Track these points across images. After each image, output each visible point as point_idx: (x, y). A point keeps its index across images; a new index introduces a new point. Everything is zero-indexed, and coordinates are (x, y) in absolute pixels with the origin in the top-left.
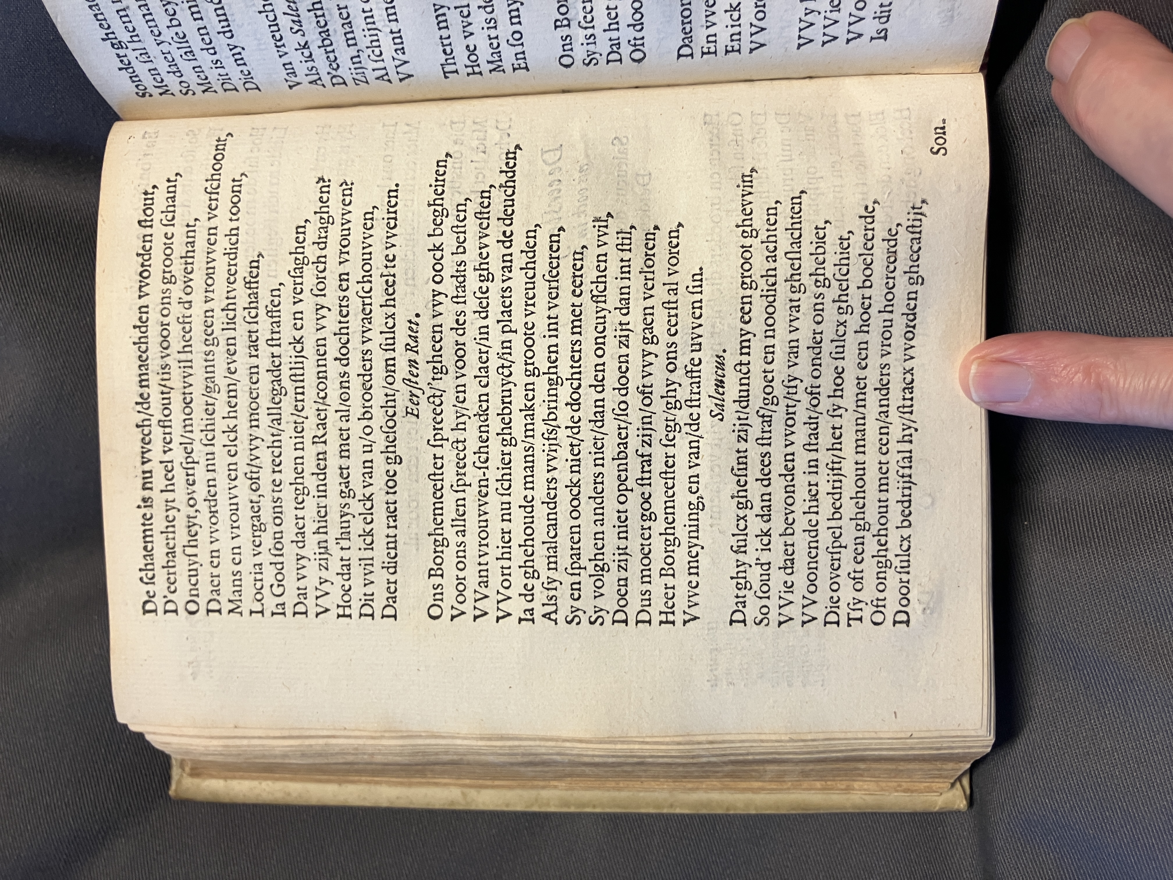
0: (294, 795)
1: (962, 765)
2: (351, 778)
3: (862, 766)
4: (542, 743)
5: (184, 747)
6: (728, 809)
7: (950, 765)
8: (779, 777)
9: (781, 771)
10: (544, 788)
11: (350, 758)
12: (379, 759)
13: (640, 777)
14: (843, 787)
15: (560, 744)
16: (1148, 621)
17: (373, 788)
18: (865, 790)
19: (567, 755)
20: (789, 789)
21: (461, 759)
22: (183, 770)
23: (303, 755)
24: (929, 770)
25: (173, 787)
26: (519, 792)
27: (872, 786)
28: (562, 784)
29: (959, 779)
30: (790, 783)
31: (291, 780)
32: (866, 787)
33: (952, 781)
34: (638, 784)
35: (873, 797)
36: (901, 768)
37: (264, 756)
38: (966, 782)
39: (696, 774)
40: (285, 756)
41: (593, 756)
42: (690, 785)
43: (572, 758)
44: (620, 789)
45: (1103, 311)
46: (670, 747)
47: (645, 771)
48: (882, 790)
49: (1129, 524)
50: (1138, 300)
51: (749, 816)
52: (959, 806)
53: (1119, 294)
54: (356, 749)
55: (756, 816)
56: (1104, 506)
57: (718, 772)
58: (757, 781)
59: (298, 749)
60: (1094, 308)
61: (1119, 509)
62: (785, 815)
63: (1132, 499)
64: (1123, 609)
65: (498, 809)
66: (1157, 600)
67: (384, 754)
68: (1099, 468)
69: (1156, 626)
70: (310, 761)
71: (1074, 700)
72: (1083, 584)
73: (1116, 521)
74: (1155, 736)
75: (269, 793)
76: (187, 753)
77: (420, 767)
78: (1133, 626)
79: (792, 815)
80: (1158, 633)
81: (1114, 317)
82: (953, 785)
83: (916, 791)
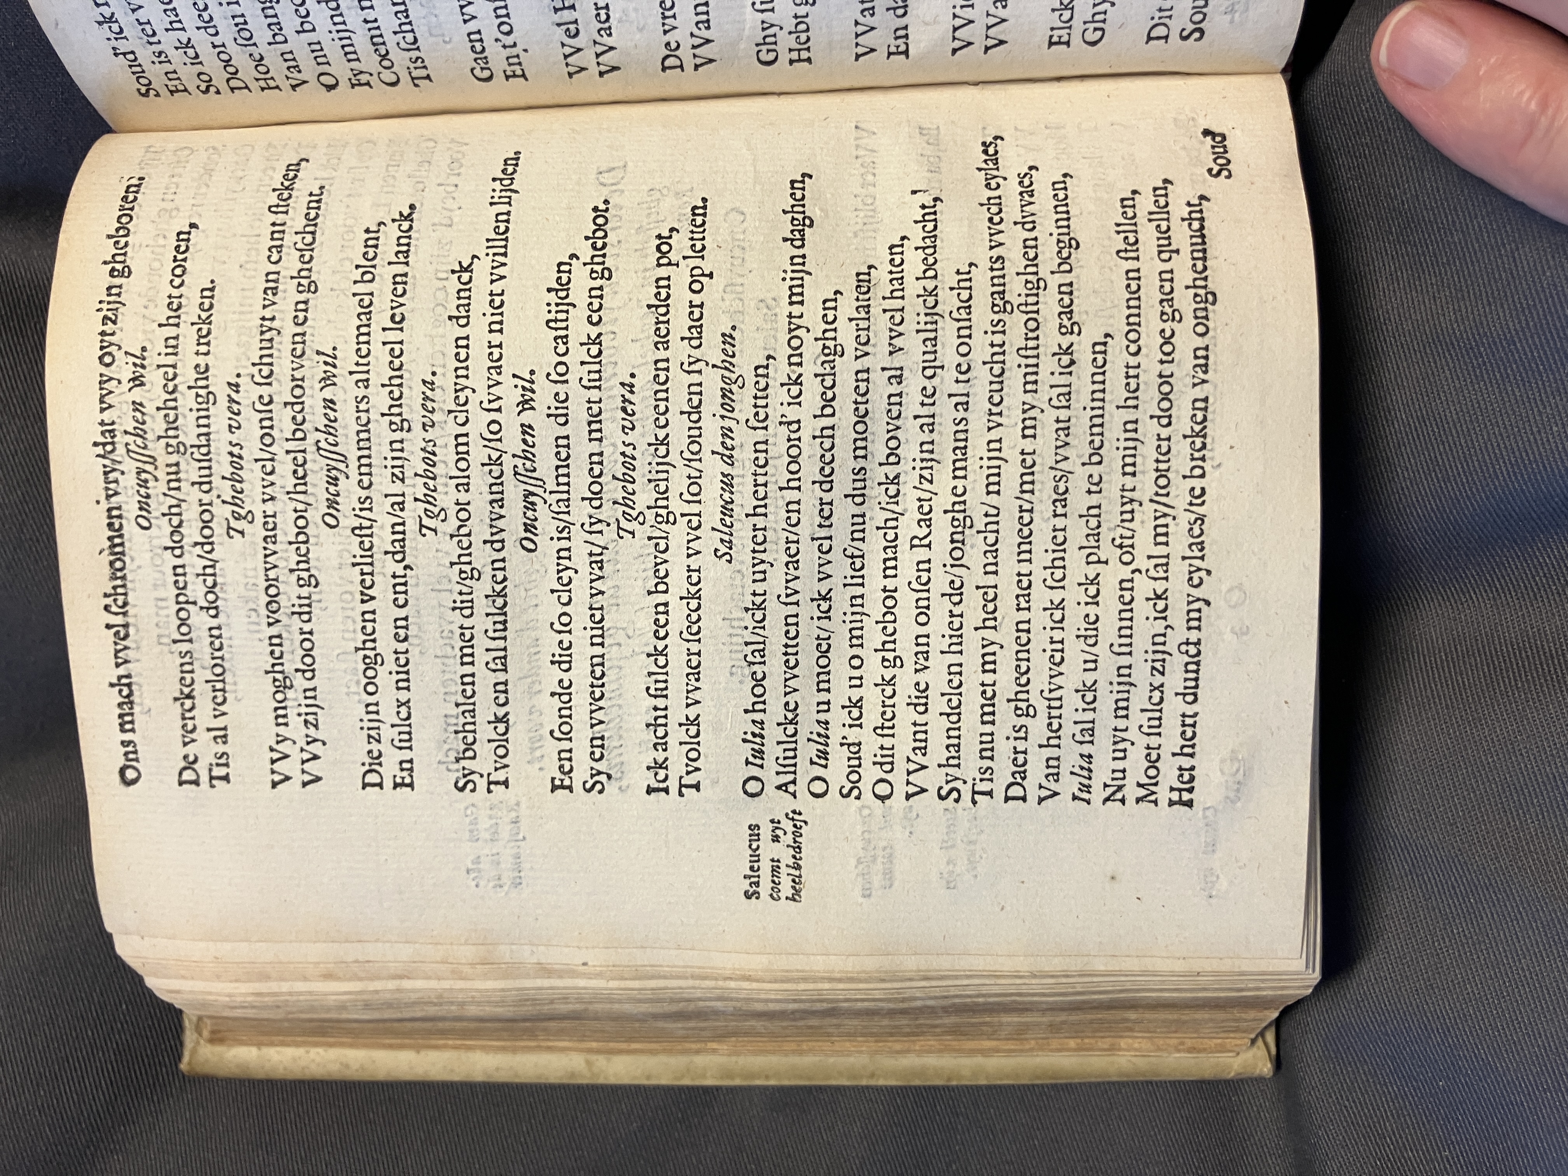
0: (355, 1066)
1: (1267, 1013)
2: (433, 1042)
3: (1132, 1015)
4: (697, 983)
5: (200, 997)
6: (949, 1079)
7: (1252, 1014)
8: (1020, 1033)
9: (1020, 1024)
10: (698, 1052)
11: (432, 1011)
12: (473, 1010)
13: (829, 1035)
14: (1106, 1046)
15: (721, 983)
16: (1507, 808)
17: (463, 1055)
18: (1136, 1050)
19: (731, 999)
20: (1032, 1050)
21: (586, 1010)
22: (200, 1034)
23: (367, 1006)
24: (1223, 1021)
25: (186, 1058)
26: (663, 1059)
27: (1145, 1044)
28: (723, 1047)
29: (1262, 1034)
30: (1033, 1042)
31: (351, 1046)
32: (1136, 1045)
33: (1253, 1036)
34: (826, 1046)
35: (1146, 1059)
36: (1184, 1018)
37: (312, 1009)
38: (1270, 1037)
39: (908, 1030)
40: (342, 1007)
41: (767, 1001)
42: (898, 1047)
43: (739, 1004)
44: (801, 1053)
45: (1438, 402)
46: (871, 986)
47: (838, 1026)
48: (1159, 1049)
49: (1479, 679)
50: (1485, 384)
51: (979, 1088)
52: (1261, 1070)
53: (1458, 379)
54: (440, 996)
55: (989, 1088)
56: (1446, 654)
57: (936, 1026)
58: (989, 1039)
59: (359, 997)
60: (1426, 399)
61: (1466, 659)
62: (1028, 1086)
63: (1483, 647)
64: (1474, 792)
65: (636, 1082)
66: (1518, 779)
67: (479, 1004)
68: (1440, 605)
69: (1518, 815)
70: (376, 1015)
71: (1411, 916)
72: (1420, 759)
73: (1461, 674)
74: (1520, 960)
75: (318, 1065)
76: (204, 1005)
77: (528, 1024)
78: (1487, 814)
79: (1037, 1085)
80: (1521, 823)
81: (1452, 408)
82: (1253, 1041)
83: (1204, 1050)
